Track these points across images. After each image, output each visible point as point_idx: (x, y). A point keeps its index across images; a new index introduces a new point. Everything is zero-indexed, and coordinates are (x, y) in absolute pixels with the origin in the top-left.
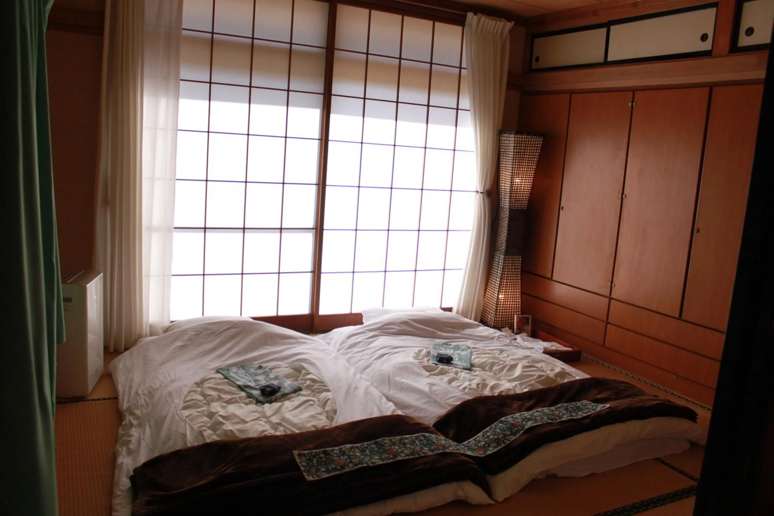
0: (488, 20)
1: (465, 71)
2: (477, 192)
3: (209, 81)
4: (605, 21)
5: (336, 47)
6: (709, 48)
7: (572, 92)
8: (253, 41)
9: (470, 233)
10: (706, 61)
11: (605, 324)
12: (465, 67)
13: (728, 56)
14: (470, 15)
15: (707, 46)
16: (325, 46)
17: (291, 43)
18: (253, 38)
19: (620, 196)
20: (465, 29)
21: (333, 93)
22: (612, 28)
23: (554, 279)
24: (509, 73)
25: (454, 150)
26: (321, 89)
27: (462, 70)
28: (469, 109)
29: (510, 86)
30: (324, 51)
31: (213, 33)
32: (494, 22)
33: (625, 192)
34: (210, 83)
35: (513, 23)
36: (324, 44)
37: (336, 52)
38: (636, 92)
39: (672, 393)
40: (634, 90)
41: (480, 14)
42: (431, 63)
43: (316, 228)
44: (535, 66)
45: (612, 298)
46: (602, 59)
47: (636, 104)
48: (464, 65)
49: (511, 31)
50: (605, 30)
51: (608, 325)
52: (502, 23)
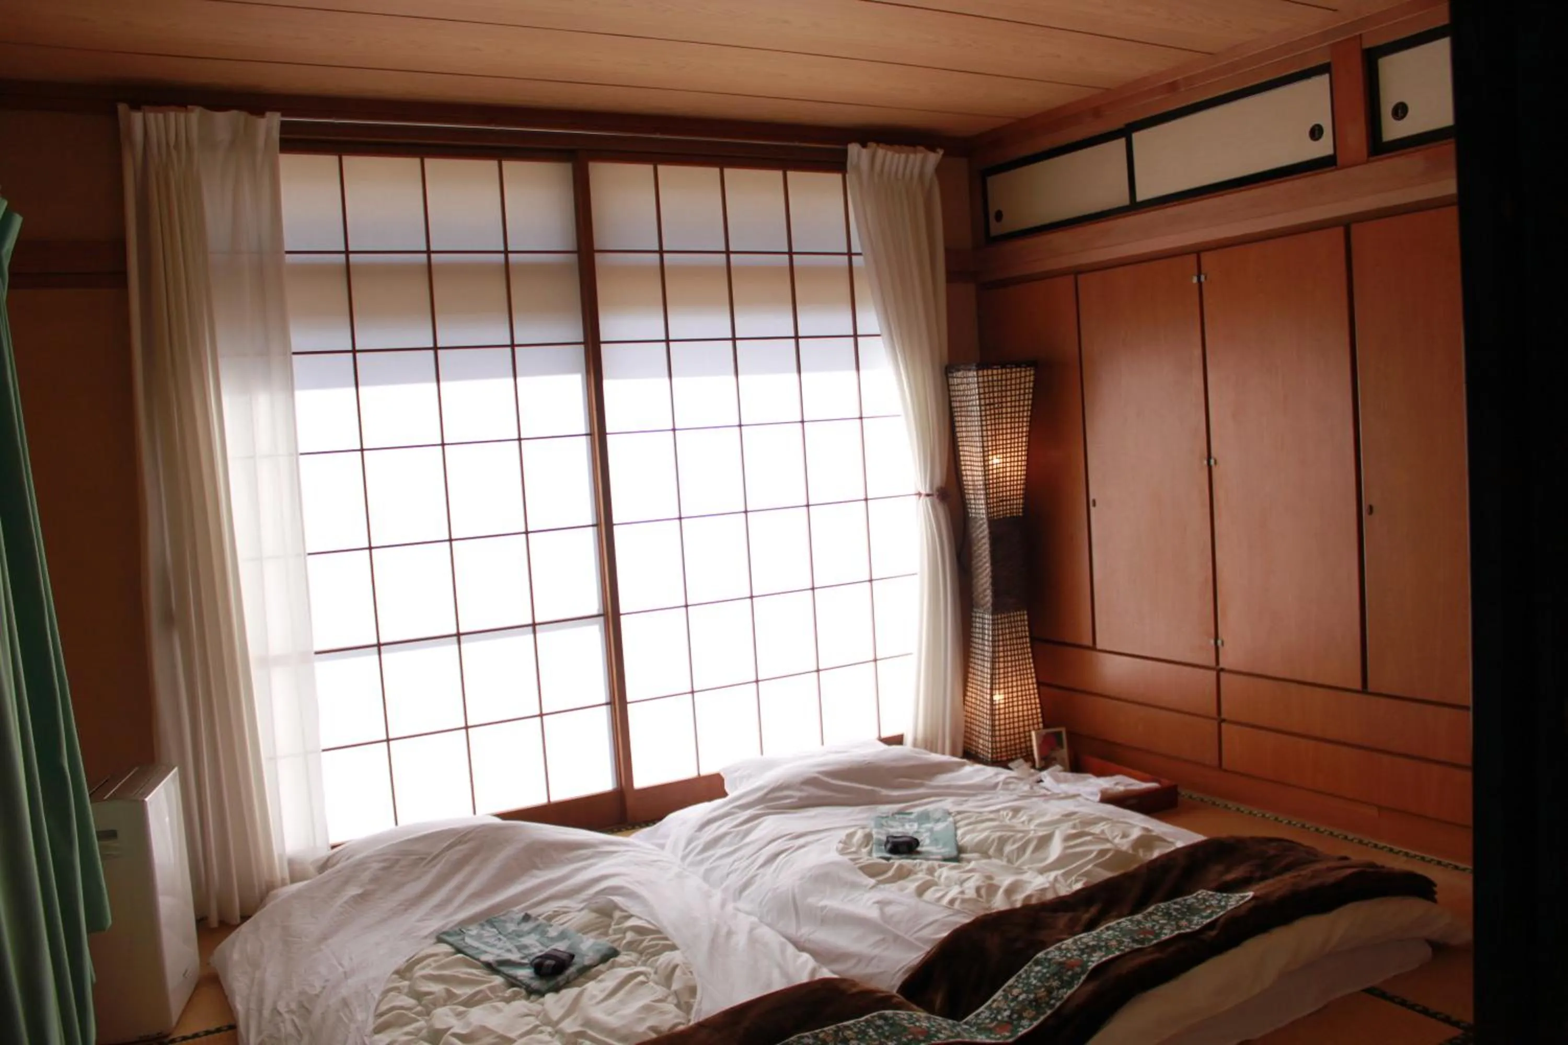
0: (890, 154)
1: (860, 258)
2: (920, 494)
3: (350, 348)
4: (1120, 124)
5: (597, 246)
6: (1330, 151)
7: (1077, 272)
8: (429, 258)
9: (917, 578)
10: (1328, 177)
11: (1215, 723)
12: (859, 251)
13: (1367, 162)
14: (854, 149)
15: (1324, 148)
16: (575, 249)
17: (506, 252)
18: (429, 252)
19: (1205, 462)
20: (847, 176)
21: (602, 339)
22: (1136, 136)
23: (1099, 646)
24: (947, 251)
25: (861, 418)
26: (579, 336)
27: (854, 258)
28: (878, 332)
29: (952, 276)
30: (574, 258)
31: (347, 252)
32: (903, 156)
33: (1213, 455)
34: (354, 351)
35: (941, 152)
36: (571, 244)
37: (598, 258)
38: (1202, 255)
39: (1376, 846)
40: (1198, 251)
41: (873, 145)
42: (791, 253)
43: (604, 614)
44: (996, 229)
45: (1222, 670)
46: (1125, 201)
47: (1206, 278)
48: (856, 248)
49: (939, 169)
50: (1122, 142)
51: (1224, 725)
52: (919, 156)
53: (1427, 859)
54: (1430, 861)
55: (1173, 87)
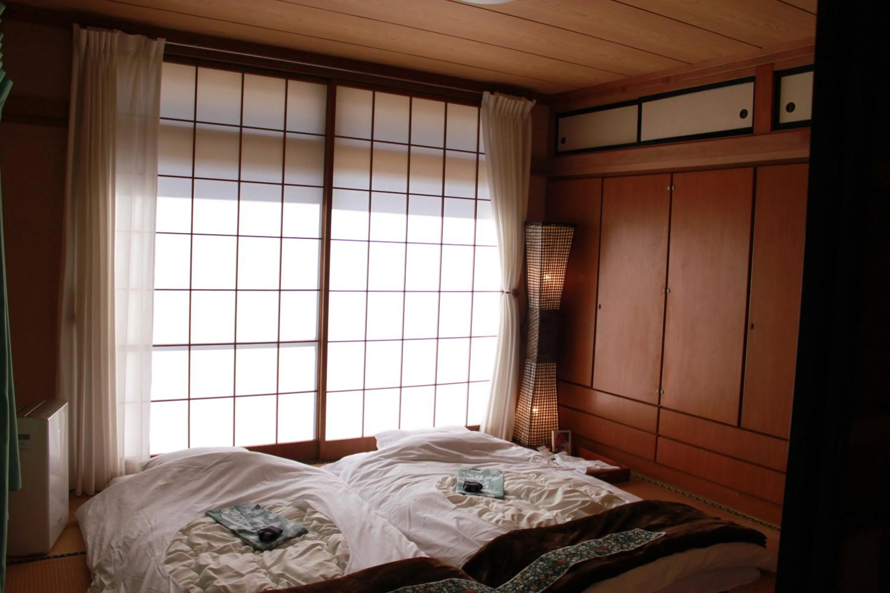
0: (506, 99)
1: (484, 156)
2: (503, 292)
3: (191, 176)
4: (636, 97)
5: (337, 133)
6: (750, 125)
7: (604, 177)
8: (241, 130)
9: (496, 339)
10: (748, 139)
11: (655, 437)
12: (483, 152)
13: (770, 134)
14: (486, 95)
15: (747, 123)
16: (324, 133)
17: (285, 131)
18: (241, 126)
19: (664, 290)
20: (481, 109)
21: (334, 186)
22: (645, 105)
23: (594, 387)
24: (532, 157)
25: (475, 245)
26: (320, 182)
27: (480, 155)
28: (489, 199)
29: (533, 172)
30: (323, 138)
31: (195, 122)
32: (513, 101)
33: (669, 286)
34: (193, 178)
35: (535, 101)
36: (322, 131)
37: (336, 140)
38: (674, 175)
39: (736, 514)
40: (672, 172)
41: (497, 94)
42: (445, 149)
43: (319, 341)
44: (562, 147)
45: (662, 407)
46: (634, 140)
47: (675, 188)
48: (482, 150)
49: (533, 111)
50: (636, 107)
51: (659, 438)
52: (522, 103)
54: (765, 525)
55: (667, 80)
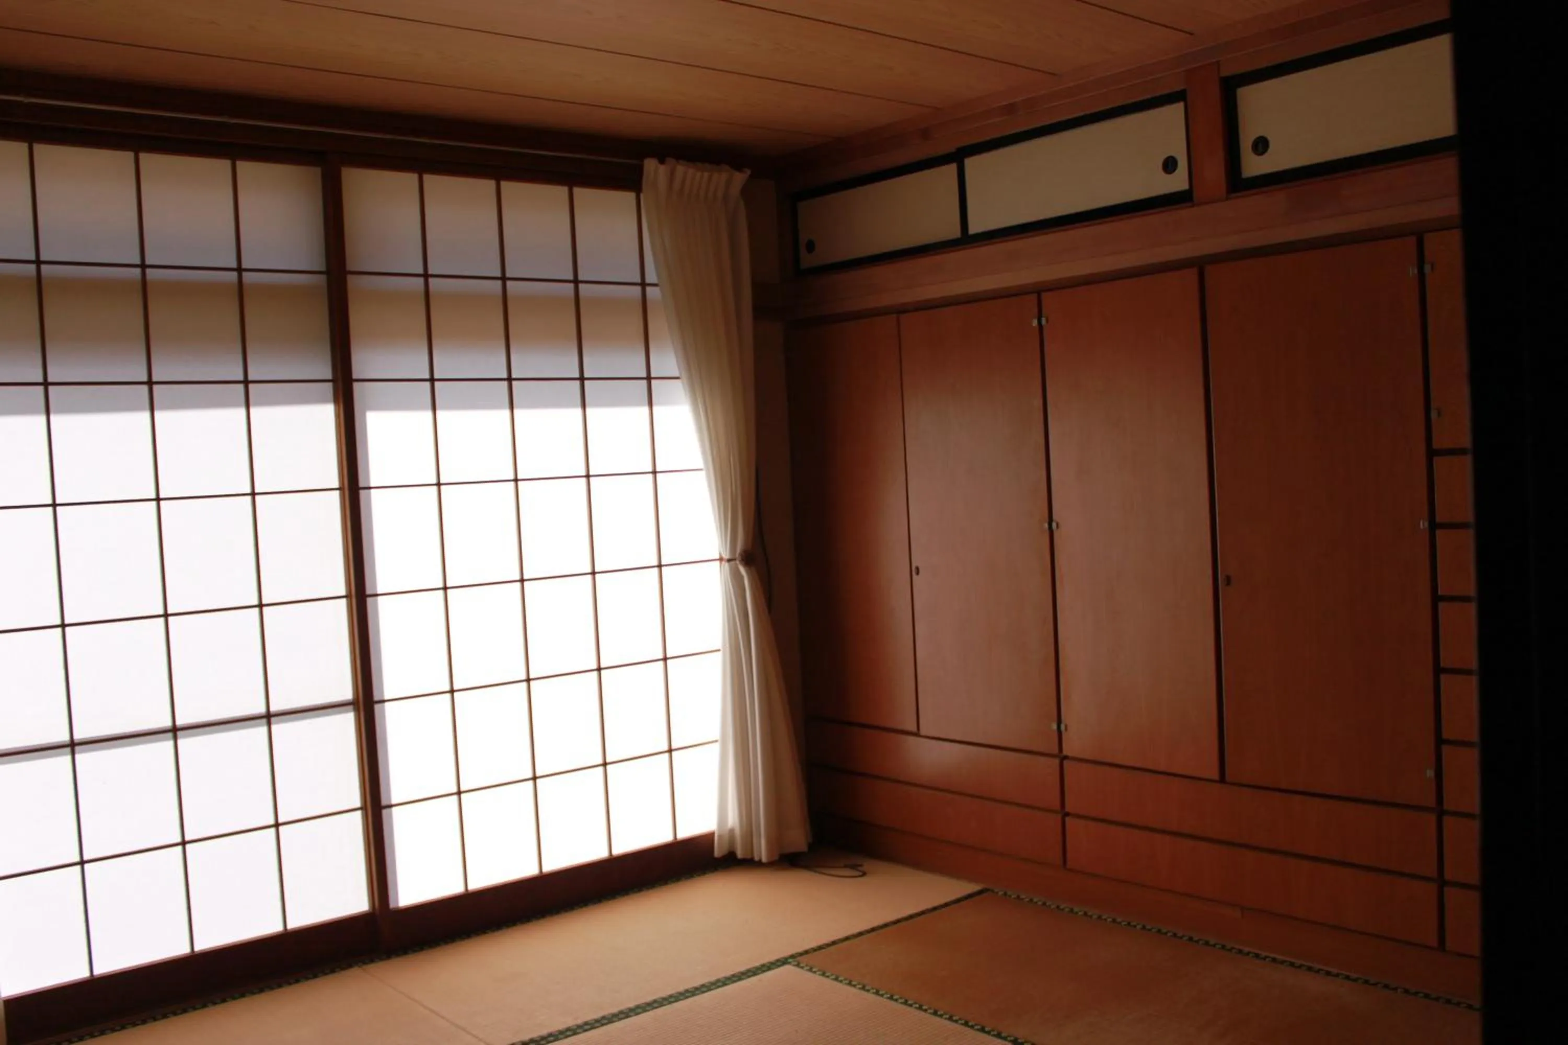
0: (691, 171)
1: (657, 289)
2: (721, 559)
3: (41, 380)
4: (951, 148)
5: (350, 266)
6: (1185, 186)
7: (902, 310)
8: (144, 274)
9: (719, 654)
10: (1184, 213)
11: (1059, 816)
12: (654, 281)
13: (1227, 199)
14: (650, 165)
15: (1178, 182)
16: (323, 269)
17: (240, 270)
18: (143, 266)
19: (1046, 525)
20: (642, 196)
21: (355, 376)
22: (969, 162)
23: (923, 731)
24: (755, 285)
25: (654, 472)
26: (326, 372)
27: (648, 289)
28: (677, 375)
29: (761, 311)
30: (322, 279)
31: (38, 262)
32: (706, 174)
33: (1055, 517)
34: (46, 384)
35: (749, 172)
36: (320, 265)
37: (352, 281)
38: (1044, 295)
39: (1240, 951)
40: (1039, 291)
41: (671, 161)
42: (576, 282)
43: (353, 704)
44: (808, 260)
45: (1066, 757)
46: (955, 232)
47: (1047, 321)
48: (651, 277)
49: (745, 191)
50: (952, 168)
51: (1067, 819)
52: (724, 176)
53: (1296, 965)
54: (1300, 967)
55: (1010, 109)
